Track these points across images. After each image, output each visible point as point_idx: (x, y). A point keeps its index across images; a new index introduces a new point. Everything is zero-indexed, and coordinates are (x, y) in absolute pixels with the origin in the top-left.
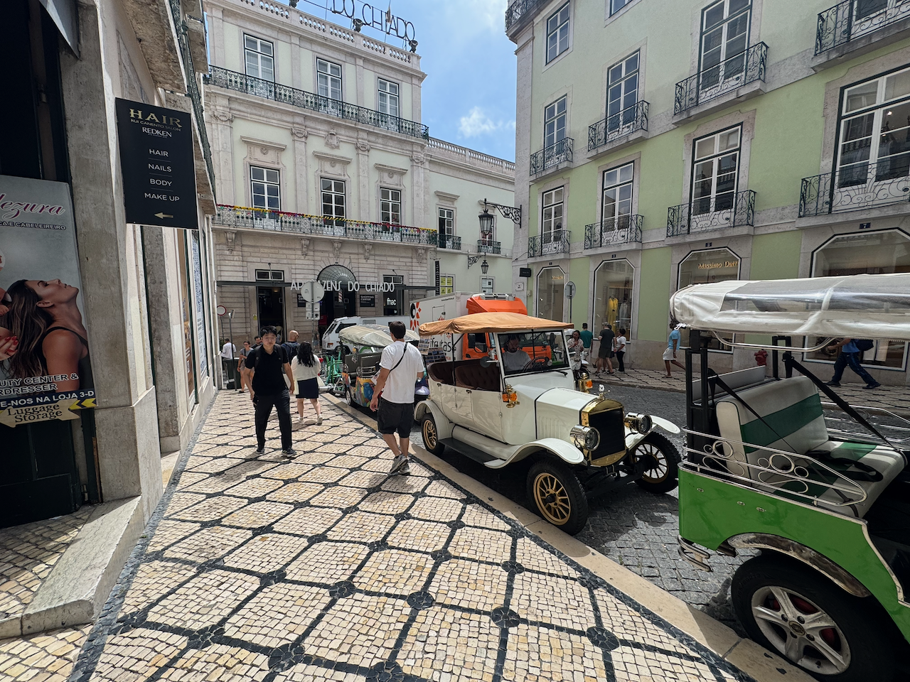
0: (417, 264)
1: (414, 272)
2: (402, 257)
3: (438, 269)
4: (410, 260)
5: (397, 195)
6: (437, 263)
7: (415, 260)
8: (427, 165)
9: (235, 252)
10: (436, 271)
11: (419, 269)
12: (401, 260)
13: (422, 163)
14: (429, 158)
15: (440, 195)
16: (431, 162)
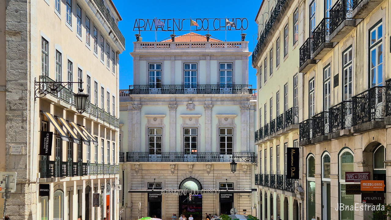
0: (243, 175)
4: (238, 172)
5: (230, 131)
7: (241, 172)
8: (252, 108)
9: (139, 174)
11: (244, 178)
13: (248, 108)
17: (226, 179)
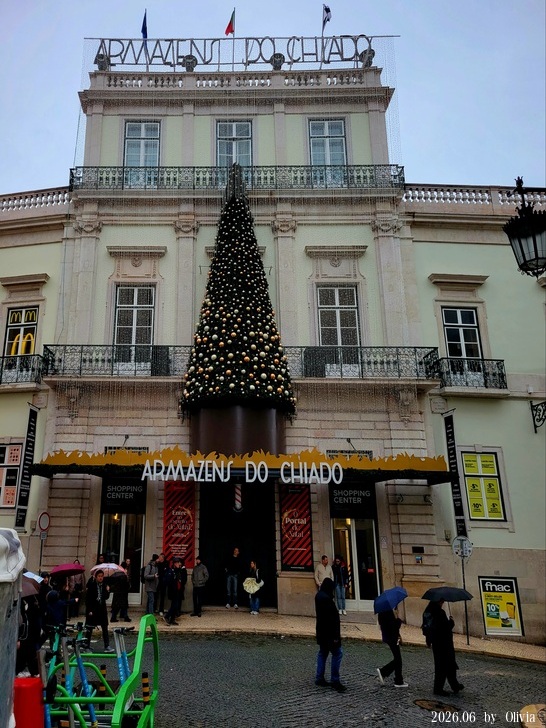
0: (401, 425)
1: (395, 443)
2: (365, 412)
3: (450, 436)
4: (383, 417)
5: (349, 293)
6: (449, 421)
7: (394, 416)
8: (407, 231)
9: (78, 419)
10: (448, 438)
11: (406, 434)
12: (365, 417)
13: (396, 229)
14: (410, 219)
15: (441, 282)
16: (414, 225)
17: (349, 440)
